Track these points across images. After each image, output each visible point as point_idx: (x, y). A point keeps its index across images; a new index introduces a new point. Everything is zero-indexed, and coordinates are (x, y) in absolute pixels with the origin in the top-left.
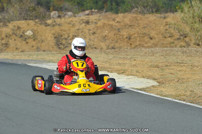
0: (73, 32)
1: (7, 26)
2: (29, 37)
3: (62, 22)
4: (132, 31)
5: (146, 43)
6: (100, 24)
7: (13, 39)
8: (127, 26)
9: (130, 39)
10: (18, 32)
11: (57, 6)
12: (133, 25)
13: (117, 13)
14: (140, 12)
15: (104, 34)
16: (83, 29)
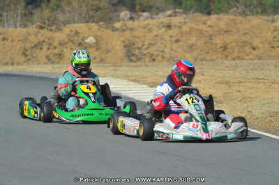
0: (150, 39)
1: (62, 30)
2: (91, 46)
3: (135, 26)
4: (229, 39)
5: (247, 55)
6: (185, 28)
7: (69, 48)
8: (222, 32)
9: (225, 48)
10: (76, 38)
11: (145, 5)
12: (230, 31)
13: (209, 14)
14: (240, 13)
15: (191, 42)
16: (162, 35)
